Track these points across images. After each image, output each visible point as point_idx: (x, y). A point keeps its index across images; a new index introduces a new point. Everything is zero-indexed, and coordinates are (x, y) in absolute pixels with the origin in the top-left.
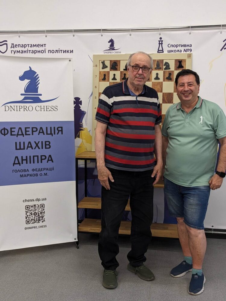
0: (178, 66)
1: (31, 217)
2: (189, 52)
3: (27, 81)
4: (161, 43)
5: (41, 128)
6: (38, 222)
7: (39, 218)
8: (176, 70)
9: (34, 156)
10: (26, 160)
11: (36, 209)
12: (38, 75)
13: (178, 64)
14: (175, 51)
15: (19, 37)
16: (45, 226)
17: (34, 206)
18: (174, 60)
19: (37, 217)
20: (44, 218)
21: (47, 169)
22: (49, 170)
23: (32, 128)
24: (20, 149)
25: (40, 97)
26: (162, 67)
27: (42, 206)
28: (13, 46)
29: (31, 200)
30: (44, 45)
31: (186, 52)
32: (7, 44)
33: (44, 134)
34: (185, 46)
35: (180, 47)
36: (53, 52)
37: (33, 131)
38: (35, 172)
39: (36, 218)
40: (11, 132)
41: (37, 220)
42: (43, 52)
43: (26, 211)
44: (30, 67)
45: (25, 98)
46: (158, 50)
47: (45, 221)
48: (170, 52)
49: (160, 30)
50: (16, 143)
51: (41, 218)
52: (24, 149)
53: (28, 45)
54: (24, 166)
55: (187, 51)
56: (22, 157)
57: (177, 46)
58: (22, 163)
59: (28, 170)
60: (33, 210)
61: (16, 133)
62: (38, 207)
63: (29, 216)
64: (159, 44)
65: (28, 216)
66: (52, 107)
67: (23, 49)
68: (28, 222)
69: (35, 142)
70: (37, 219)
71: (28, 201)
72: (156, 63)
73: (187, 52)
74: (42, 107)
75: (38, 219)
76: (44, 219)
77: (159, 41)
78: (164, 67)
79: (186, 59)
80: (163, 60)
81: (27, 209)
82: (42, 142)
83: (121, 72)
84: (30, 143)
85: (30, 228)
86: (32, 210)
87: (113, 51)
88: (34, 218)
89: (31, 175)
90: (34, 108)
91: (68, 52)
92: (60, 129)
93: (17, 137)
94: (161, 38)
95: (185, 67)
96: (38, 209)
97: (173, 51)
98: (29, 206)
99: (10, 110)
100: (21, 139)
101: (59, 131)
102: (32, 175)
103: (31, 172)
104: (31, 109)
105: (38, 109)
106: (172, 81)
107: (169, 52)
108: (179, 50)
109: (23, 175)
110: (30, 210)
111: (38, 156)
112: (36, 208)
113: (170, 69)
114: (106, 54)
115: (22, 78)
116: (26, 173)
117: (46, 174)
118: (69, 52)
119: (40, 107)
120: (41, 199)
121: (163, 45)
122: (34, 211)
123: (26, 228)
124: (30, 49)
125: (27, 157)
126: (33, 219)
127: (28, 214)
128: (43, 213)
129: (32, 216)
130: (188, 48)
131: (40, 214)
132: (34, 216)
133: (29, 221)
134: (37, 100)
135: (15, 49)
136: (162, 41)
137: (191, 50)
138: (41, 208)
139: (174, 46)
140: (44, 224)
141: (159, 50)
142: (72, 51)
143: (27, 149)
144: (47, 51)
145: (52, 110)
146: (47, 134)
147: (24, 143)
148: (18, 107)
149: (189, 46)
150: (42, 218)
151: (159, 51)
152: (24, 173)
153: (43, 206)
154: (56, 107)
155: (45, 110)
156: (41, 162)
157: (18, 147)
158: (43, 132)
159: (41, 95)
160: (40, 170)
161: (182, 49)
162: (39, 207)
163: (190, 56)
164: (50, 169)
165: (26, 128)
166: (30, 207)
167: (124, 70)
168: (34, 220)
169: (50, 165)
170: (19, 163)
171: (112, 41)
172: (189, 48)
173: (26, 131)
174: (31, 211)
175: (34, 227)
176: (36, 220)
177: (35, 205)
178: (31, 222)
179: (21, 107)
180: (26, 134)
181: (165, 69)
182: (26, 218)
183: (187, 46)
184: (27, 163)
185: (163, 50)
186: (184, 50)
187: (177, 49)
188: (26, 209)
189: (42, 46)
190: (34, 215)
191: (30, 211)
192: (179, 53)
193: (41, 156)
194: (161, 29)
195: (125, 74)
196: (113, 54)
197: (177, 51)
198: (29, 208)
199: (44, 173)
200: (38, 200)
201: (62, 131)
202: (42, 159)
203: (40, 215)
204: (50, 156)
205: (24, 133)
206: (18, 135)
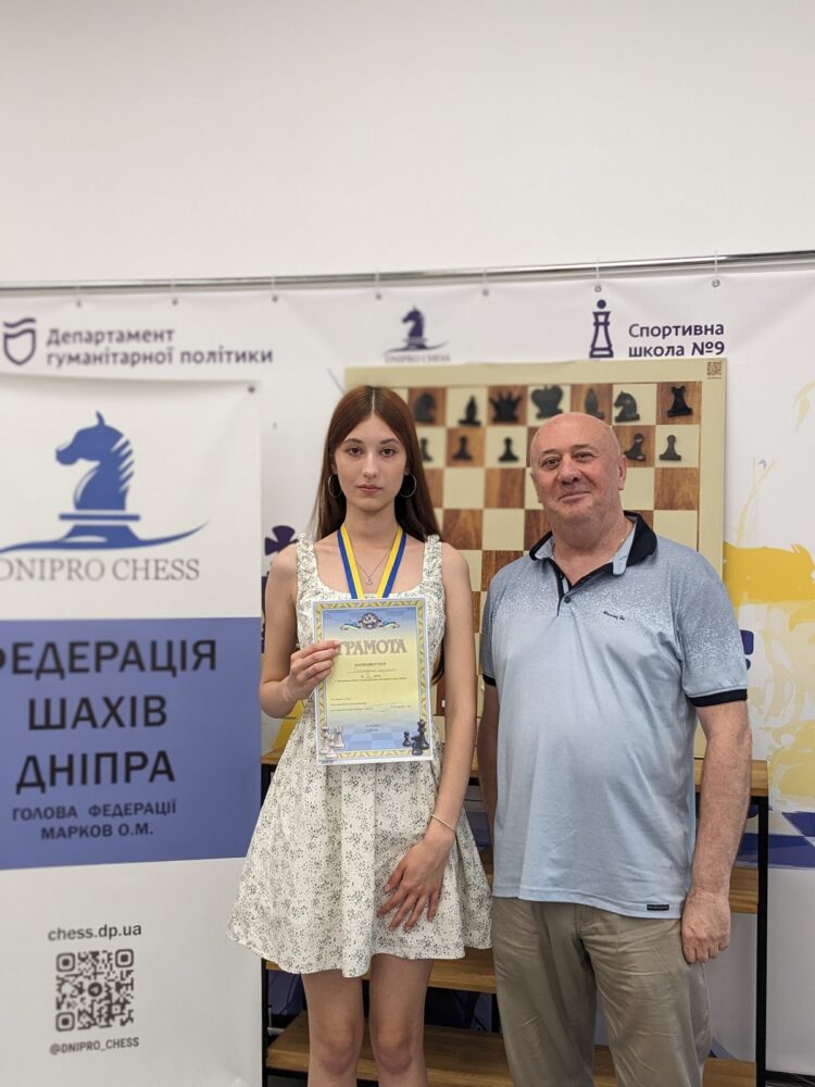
0: (669, 407)
1: (77, 1000)
2: (713, 355)
3: (84, 468)
4: (602, 320)
5: (133, 645)
6: (103, 1023)
7: (110, 1006)
8: (664, 423)
9: (99, 757)
10: (69, 770)
11: (98, 970)
12: (127, 444)
13: (671, 399)
14: (659, 351)
15: (79, 304)
16: (134, 1042)
17: (90, 956)
18: (655, 386)
19: (100, 1002)
20: (128, 1007)
21: (149, 809)
22: (154, 809)
23: (99, 645)
24: (48, 726)
25: (132, 526)
26: (606, 413)
27: (124, 958)
28: (57, 337)
29: (81, 934)
30: (166, 336)
31: (702, 353)
32: (32, 331)
33: (142, 668)
34: (696, 330)
35: (677, 334)
36: (198, 357)
37: (99, 658)
38: (101, 820)
39: (96, 1007)
40: (17, 658)
41: (100, 1016)
42: (162, 358)
43: (58, 978)
44: (100, 417)
45: (76, 531)
46: (594, 348)
47: (132, 1020)
48: (640, 355)
49: (597, 273)
50: (32, 703)
51: (118, 1007)
52: (62, 725)
53: (110, 333)
54: (61, 794)
55: (705, 349)
56: (53, 759)
57: (664, 332)
58: (53, 782)
59: (73, 812)
60: (85, 974)
61: (33, 664)
62: (109, 959)
63: (68, 999)
64: (597, 324)
65: (64, 996)
66: (178, 564)
67: (92, 349)
68: (64, 1023)
69: (107, 700)
70: (100, 1011)
71: (70, 935)
72: (583, 396)
73: (706, 356)
74: (141, 564)
75: (105, 1010)
76: (130, 1011)
77: (596, 315)
78: (616, 412)
79: (700, 382)
80: (610, 387)
81: (62, 967)
82: (133, 700)
83: (451, 433)
84: (85, 702)
85: (72, 1048)
86: (81, 974)
87: (421, 353)
88: (92, 1006)
89: (83, 832)
90: (109, 570)
91: (252, 357)
92: (204, 649)
93: (38, 677)
94: (602, 304)
95: (699, 411)
96: (106, 971)
97: (652, 352)
98: (73, 955)
99: (15, 574)
100: (51, 687)
101: (201, 656)
102: (89, 830)
103: (83, 819)
104: (95, 570)
105: (123, 570)
106: (645, 466)
107: (634, 353)
108: (673, 348)
109: (52, 830)
110: (76, 972)
111: (114, 756)
112: (98, 966)
113: (637, 418)
114: (394, 364)
115: (66, 456)
116: (67, 823)
117: (142, 829)
118: (259, 357)
119: (131, 564)
120: (120, 931)
121: (609, 327)
122: (89, 978)
123: (55, 1049)
124: (116, 347)
125: (71, 758)
126: (85, 1011)
127: (67, 989)
128: (127, 985)
129: (82, 1000)
130: (708, 338)
131: (113, 991)
132: (89, 999)
133: (70, 1017)
134: (122, 538)
135: (64, 349)
136: (607, 314)
137: (719, 346)
138: (118, 965)
139: (656, 331)
140: (128, 1032)
141: (598, 345)
142: (270, 354)
143: (74, 726)
144: (176, 356)
145: (177, 574)
146: (155, 668)
147: (63, 702)
148: (48, 566)
149: (712, 329)
150: (123, 1008)
151: (594, 352)
152: (55, 823)
153: (126, 957)
154: (193, 564)
155: (152, 573)
156: (128, 779)
157: (40, 720)
158: (139, 662)
159: (135, 518)
160: (122, 811)
161: (687, 341)
162: (113, 962)
163: (715, 369)
164: (160, 806)
165: (73, 646)
166: (77, 961)
167: (462, 422)
168: (91, 1015)
169: (161, 790)
170: (40, 783)
171: (415, 317)
172: (714, 338)
173: (73, 657)
174: (80, 979)
175: (90, 1046)
176: (96, 1014)
177: (95, 954)
178: (78, 1025)
179: (57, 565)
180: (73, 669)
181: (618, 419)
182: (59, 1006)
183: (706, 330)
184: (70, 782)
185: (613, 349)
186: (695, 346)
187: (665, 343)
188: (59, 970)
189: (159, 336)
190: (92, 994)
191: (76, 976)
192: (676, 357)
193: (129, 755)
194: (601, 269)
195: (464, 441)
196: (421, 364)
197: (666, 350)
198: (70, 966)
199: (138, 826)
200: (109, 932)
201: (212, 655)
202: (129, 769)
203: (115, 996)
204: (162, 755)
205: (65, 664)
206: (41, 670)
